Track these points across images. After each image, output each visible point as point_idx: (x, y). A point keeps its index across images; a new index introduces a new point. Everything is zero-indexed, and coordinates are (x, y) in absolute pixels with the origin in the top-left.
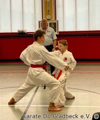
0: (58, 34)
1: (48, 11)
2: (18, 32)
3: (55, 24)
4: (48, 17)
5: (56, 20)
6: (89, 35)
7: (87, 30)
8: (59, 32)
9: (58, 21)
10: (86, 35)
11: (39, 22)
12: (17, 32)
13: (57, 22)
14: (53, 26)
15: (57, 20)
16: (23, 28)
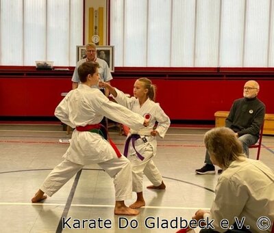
0: (113, 71)
1: (96, 28)
2: (37, 64)
3: (107, 53)
4: (96, 39)
5: (109, 44)
6: (170, 76)
7: (167, 65)
8: (115, 68)
9: (113, 48)
10: (165, 76)
11: (78, 48)
12: (35, 65)
13: (110, 49)
14: (104, 56)
15: (111, 45)
16: (46, 58)
